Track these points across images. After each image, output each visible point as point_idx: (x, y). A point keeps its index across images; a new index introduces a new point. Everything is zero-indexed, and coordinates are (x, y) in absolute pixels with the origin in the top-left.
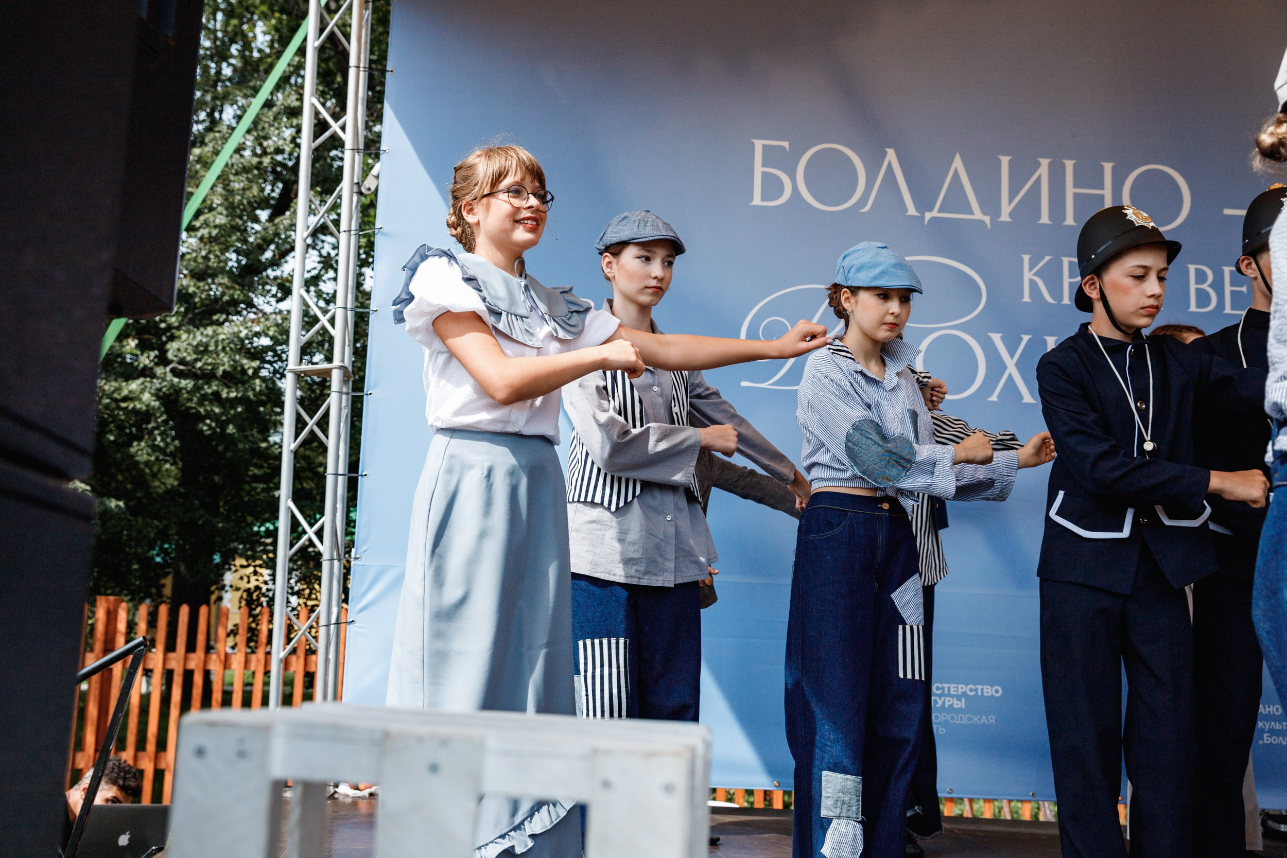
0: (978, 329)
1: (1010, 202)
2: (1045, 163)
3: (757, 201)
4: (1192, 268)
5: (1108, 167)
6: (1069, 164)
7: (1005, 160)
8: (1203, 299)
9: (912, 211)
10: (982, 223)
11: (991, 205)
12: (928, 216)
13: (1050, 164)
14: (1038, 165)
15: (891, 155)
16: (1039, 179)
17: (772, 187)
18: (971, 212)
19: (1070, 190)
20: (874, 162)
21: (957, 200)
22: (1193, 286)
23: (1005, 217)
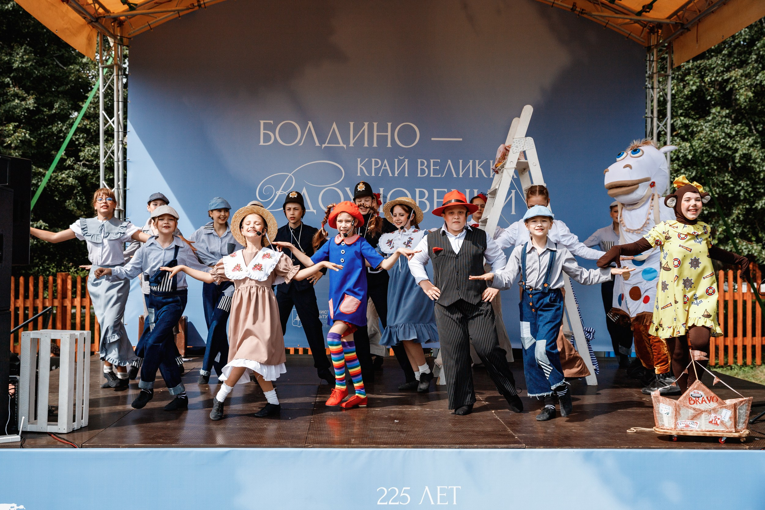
0: (341, 187)
1: (353, 139)
2: (366, 124)
3: (262, 143)
4: (419, 161)
5: (389, 124)
6: (375, 124)
7: (352, 124)
8: (423, 171)
9: (317, 144)
10: (343, 147)
11: (346, 140)
12: (323, 146)
13: (368, 124)
14: (364, 125)
15: (310, 124)
16: (364, 130)
17: (267, 138)
18: (339, 144)
19: (375, 134)
20: (304, 127)
21: (334, 139)
22: (419, 167)
23: (351, 145)
